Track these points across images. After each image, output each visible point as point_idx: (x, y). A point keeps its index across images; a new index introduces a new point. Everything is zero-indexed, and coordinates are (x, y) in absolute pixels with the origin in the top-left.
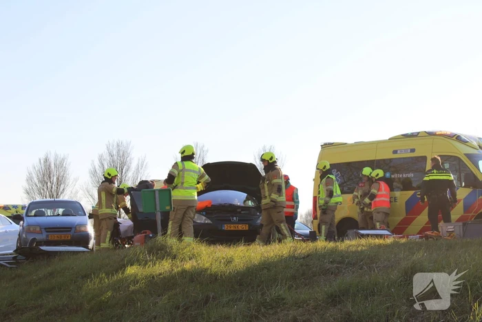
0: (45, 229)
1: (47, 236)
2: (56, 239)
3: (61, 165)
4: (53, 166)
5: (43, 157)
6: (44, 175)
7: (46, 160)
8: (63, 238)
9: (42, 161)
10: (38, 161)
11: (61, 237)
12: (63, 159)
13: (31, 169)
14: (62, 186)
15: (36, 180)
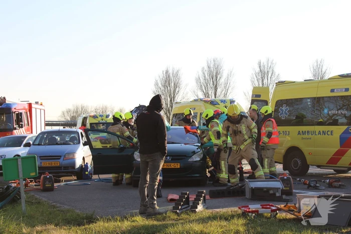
0: (40, 157)
1: (41, 163)
2: (47, 165)
3: (176, 75)
4: (171, 75)
5: (165, 70)
6: (165, 81)
7: (167, 72)
8: (53, 165)
9: (164, 73)
10: (162, 72)
11: (52, 164)
12: (178, 71)
13: (158, 78)
14: (177, 89)
15: (160, 85)
